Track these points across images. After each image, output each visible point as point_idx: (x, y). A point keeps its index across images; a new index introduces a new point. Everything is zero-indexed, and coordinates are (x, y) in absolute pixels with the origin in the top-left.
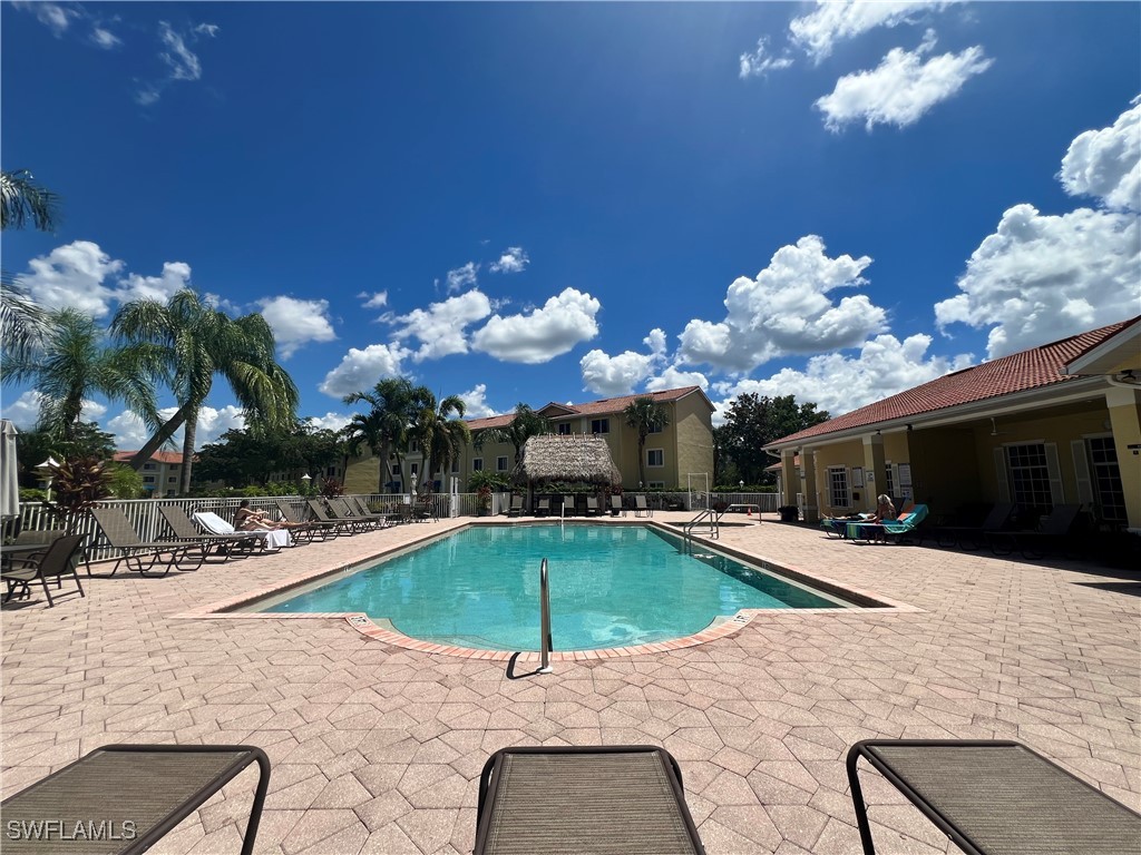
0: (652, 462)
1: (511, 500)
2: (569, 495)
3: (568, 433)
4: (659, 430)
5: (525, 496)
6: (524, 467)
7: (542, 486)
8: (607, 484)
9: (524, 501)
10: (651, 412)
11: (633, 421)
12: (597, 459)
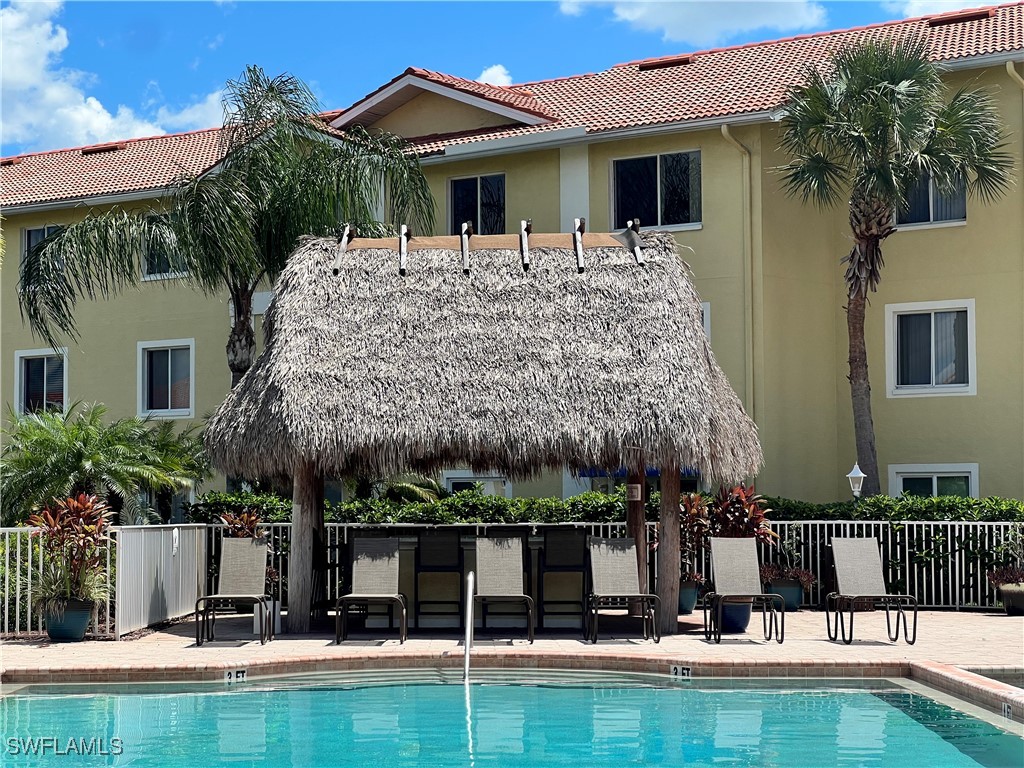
0: (912, 370)
1: (213, 559)
2: (498, 534)
3: (495, 224)
4: (954, 209)
5: (280, 540)
6: (275, 392)
7: (364, 491)
8: (689, 482)
9: (278, 565)
10: (914, 119)
11: (820, 168)
12: (639, 358)
